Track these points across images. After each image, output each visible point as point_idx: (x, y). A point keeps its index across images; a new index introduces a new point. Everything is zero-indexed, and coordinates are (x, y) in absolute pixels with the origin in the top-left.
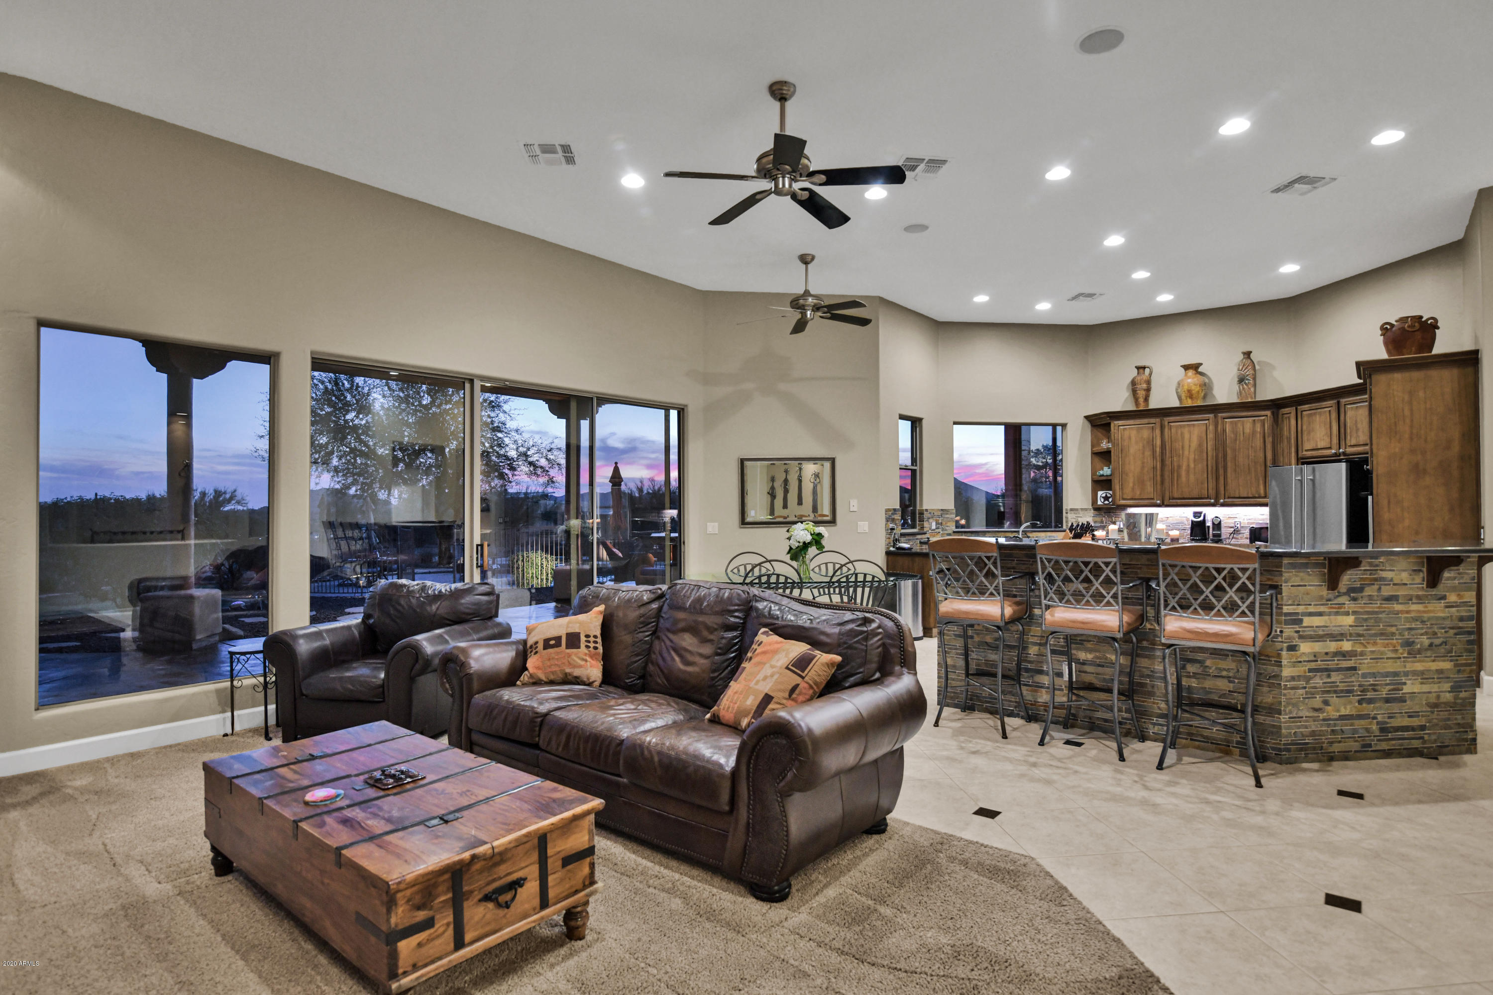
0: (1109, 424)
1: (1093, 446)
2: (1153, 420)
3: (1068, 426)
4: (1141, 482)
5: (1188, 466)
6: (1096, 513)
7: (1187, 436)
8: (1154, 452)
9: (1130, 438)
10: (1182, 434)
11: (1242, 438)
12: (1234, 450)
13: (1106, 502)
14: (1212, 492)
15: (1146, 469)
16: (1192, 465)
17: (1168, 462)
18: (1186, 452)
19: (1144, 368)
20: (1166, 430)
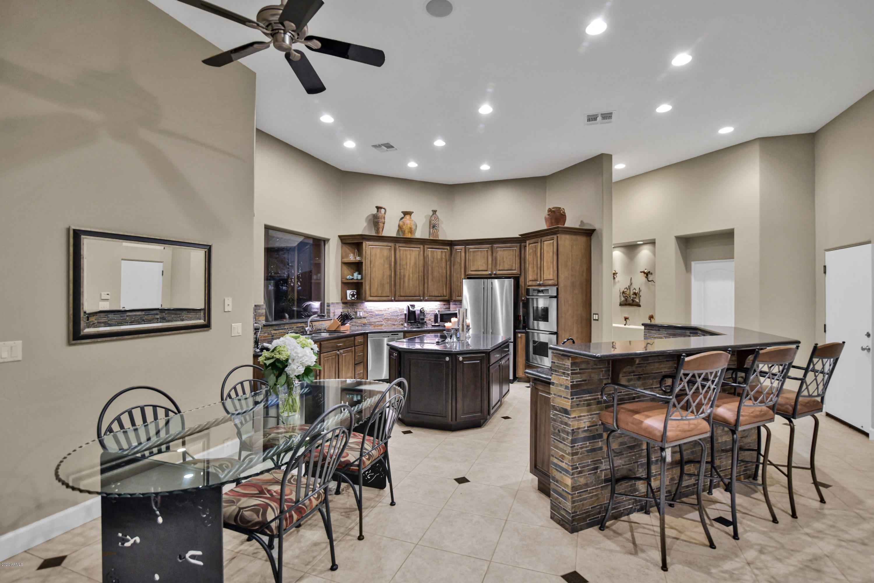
0: (361, 243)
1: (342, 258)
2: (390, 244)
3: (331, 241)
4: (382, 285)
5: (409, 275)
6: (344, 305)
7: (409, 256)
8: (390, 265)
9: (376, 254)
10: (406, 255)
11: (436, 261)
12: (432, 268)
13: (353, 298)
14: (421, 293)
15: (385, 276)
16: (411, 275)
17: (398, 273)
18: (408, 267)
19: (381, 208)
20: (398, 251)
